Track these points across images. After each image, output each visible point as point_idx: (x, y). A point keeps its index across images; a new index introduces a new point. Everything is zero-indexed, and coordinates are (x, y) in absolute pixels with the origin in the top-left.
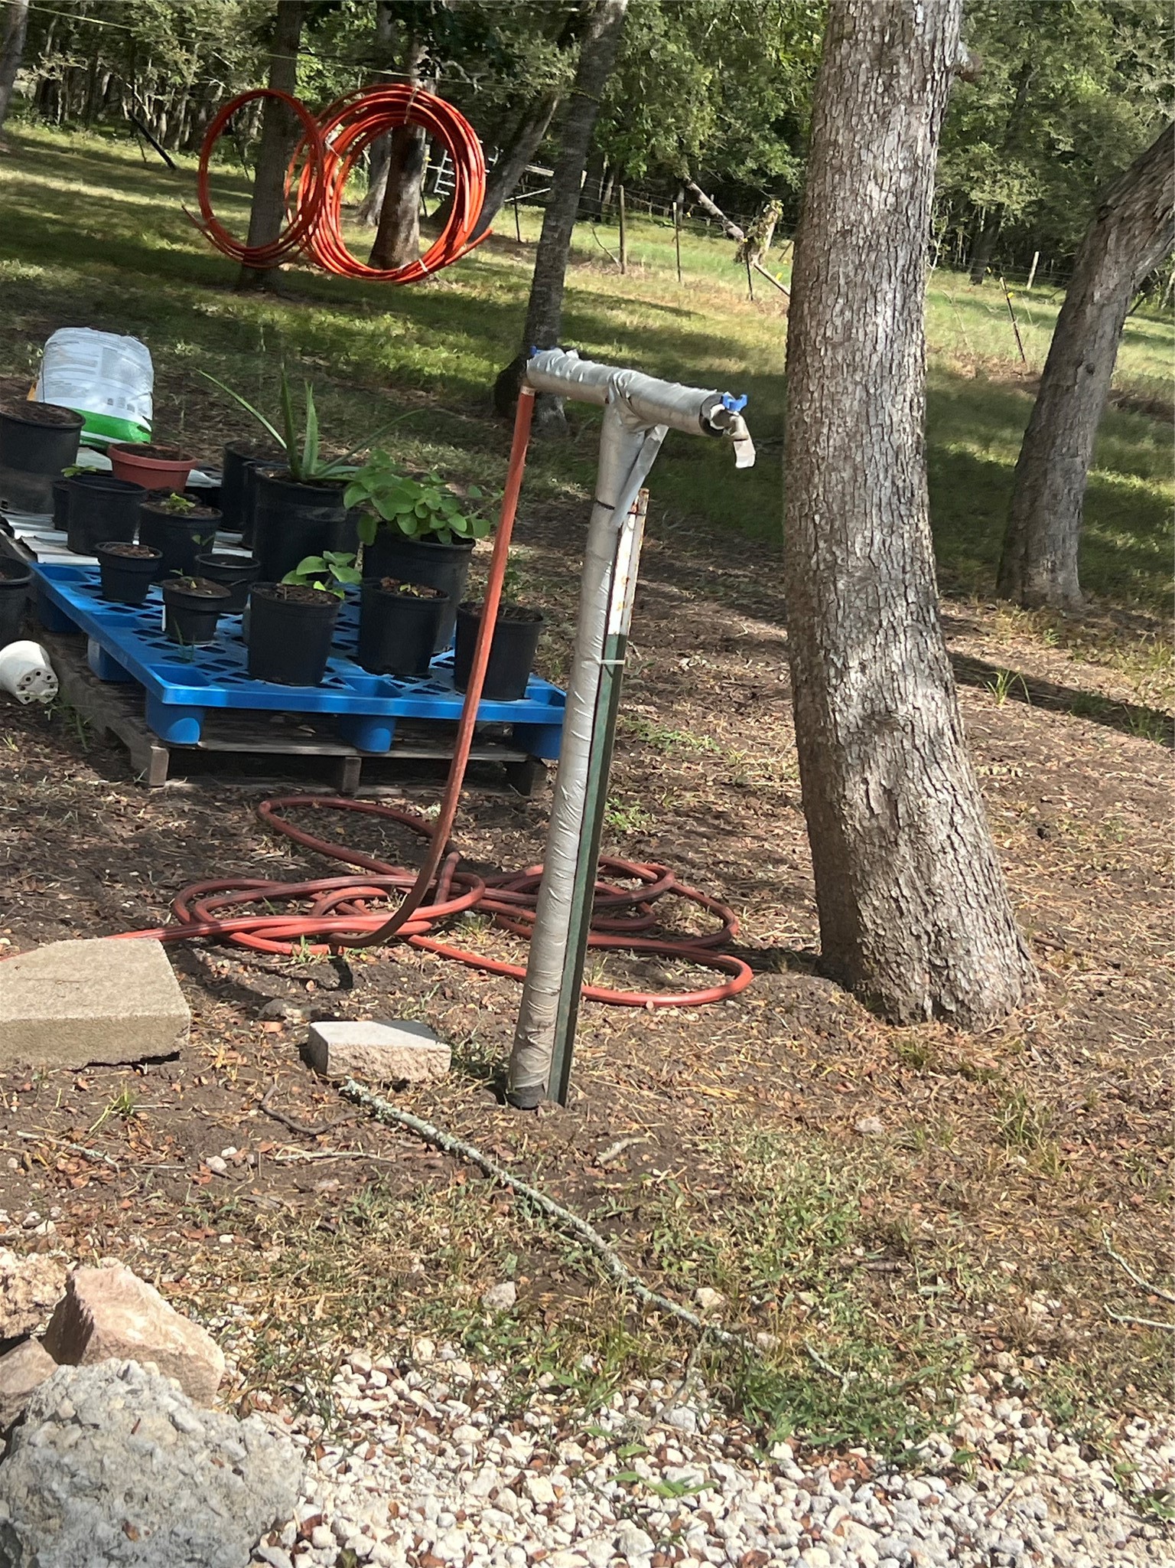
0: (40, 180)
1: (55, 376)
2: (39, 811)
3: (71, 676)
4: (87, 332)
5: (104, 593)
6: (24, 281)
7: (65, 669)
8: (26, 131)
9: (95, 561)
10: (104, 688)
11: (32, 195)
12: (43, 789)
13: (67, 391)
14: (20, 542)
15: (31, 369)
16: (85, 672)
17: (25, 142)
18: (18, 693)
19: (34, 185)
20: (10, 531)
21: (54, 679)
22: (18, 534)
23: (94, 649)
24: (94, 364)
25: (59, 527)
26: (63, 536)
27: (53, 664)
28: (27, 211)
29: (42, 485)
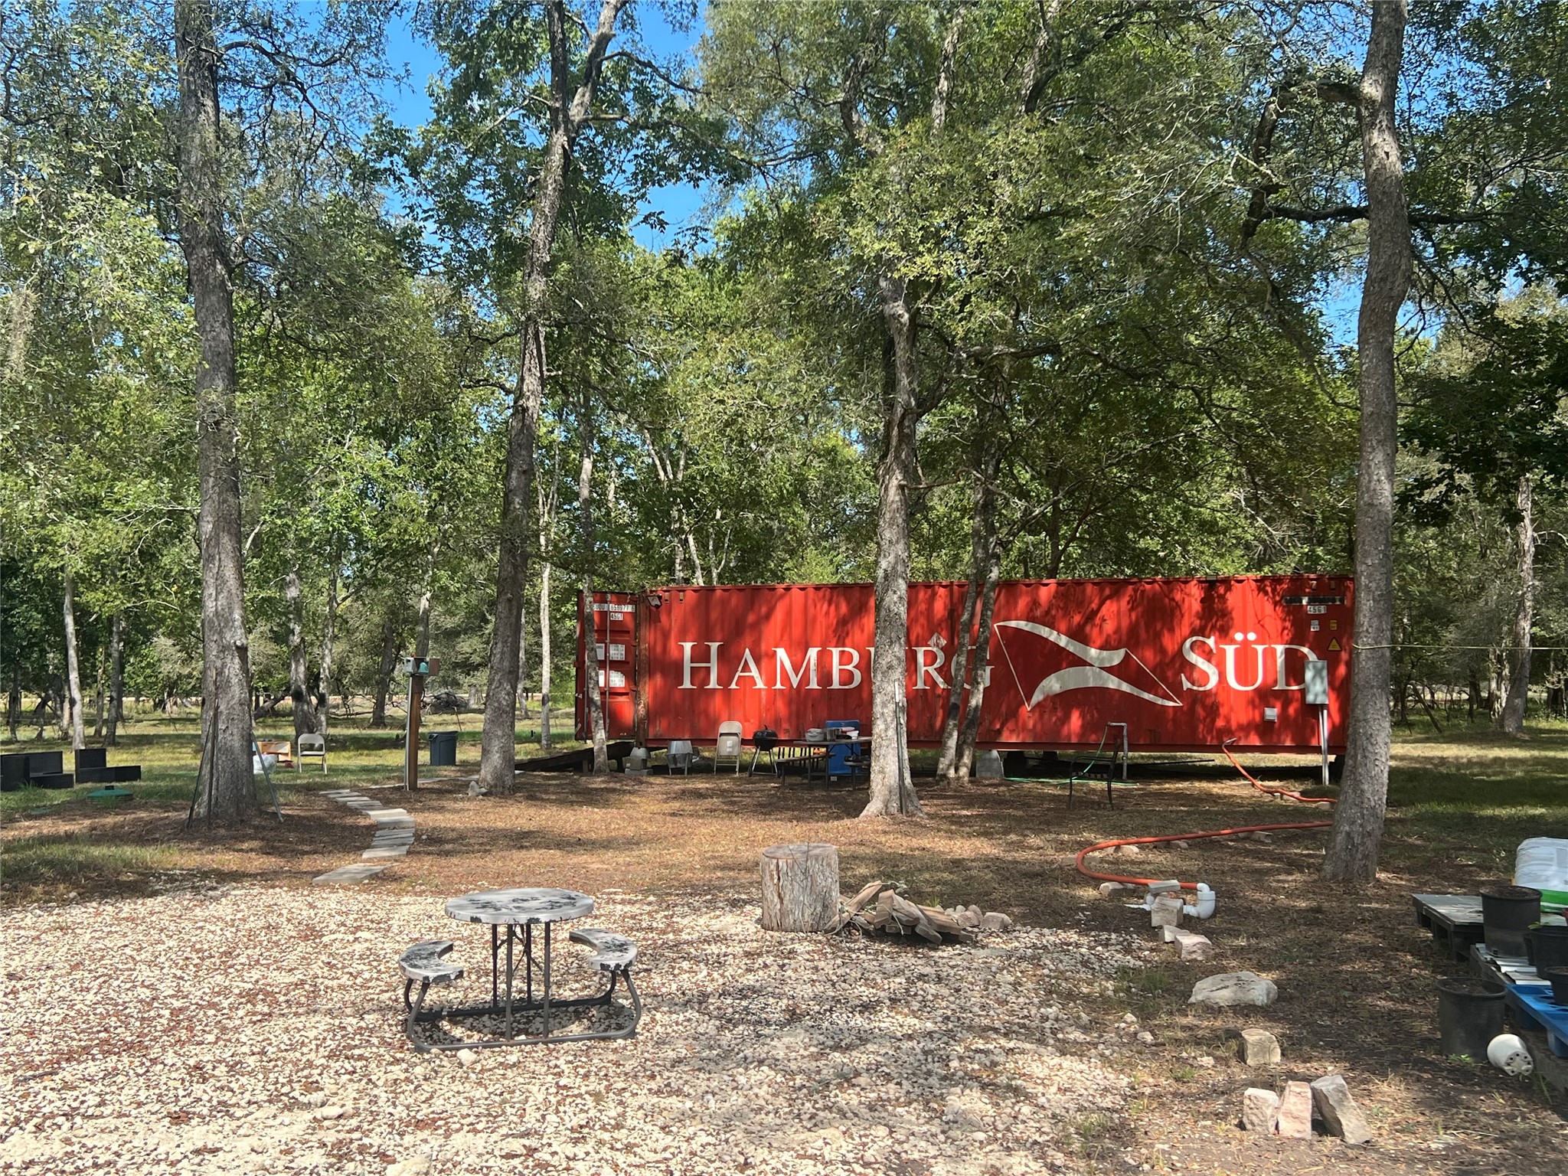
0: (1551, 754)
1: (1525, 870)
2: (1513, 1137)
3: (1539, 1055)
4: (1544, 840)
5: (1556, 1001)
6: (1533, 817)
7: (1536, 1052)
8: (1543, 724)
9: (1548, 983)
10: (1560, 1062)
11: (1544, 764)
12: (1521, 1125)
13: (1537, 878)
14: (1505, 974)
15: (1511, 866)
16: (1548, 1052)
17: (1542, 731)
18: (1506, 1068)
19: (1546, 757)
20: (1499, 968)
21: (1530, 1058)
22: (1504, 969)
23: (1551, 1038)
24: (1551, 859)
25: (1531, 964)
26: (1534, 969)
27: (1529, 1050)
28: (1540, 774)
29: (1519, 939)
